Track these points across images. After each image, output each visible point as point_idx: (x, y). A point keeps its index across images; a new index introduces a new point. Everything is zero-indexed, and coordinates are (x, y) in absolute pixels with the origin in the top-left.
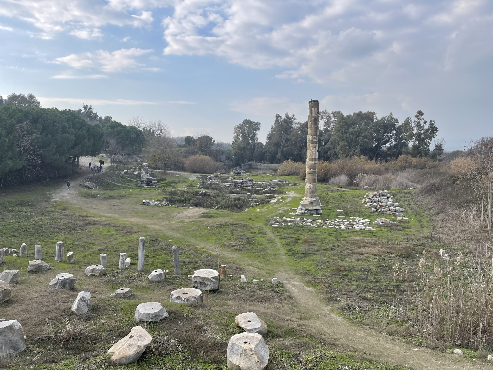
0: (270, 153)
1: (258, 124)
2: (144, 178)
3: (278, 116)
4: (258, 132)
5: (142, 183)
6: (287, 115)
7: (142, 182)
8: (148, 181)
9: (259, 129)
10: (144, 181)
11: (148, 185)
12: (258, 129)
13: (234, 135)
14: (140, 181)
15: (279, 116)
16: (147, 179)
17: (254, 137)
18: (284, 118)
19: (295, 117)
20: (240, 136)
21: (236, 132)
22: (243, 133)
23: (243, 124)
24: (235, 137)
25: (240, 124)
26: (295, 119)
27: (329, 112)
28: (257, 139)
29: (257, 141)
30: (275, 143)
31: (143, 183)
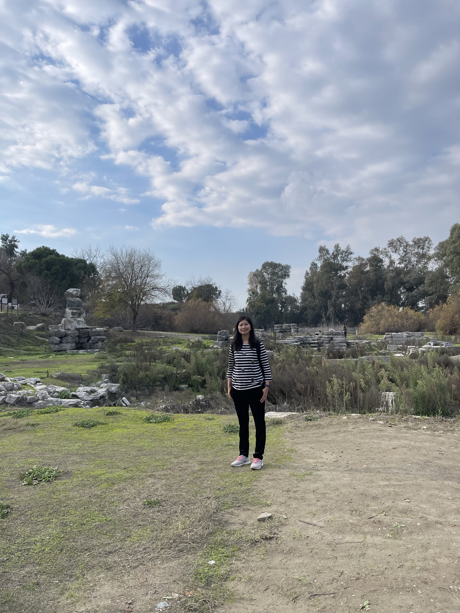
0: (313, 309)
1: (287, 268)
2: (69, 327)
3: (322, 250)
4: (286, 280)
5: (61, 342)
6: (337, 247)
7: (62, 337)
8: (79, 337)
9: (288, 276)
10: (66, 335)
11: (79, 346)
12: (286, 275)
13: (249, 287)
14: (56, 335)
15: (325, 250)
16: (78, 329)
17: (280, 289)
18: (333, 254)
19: (352, 250)
20: (258, 287)
21: (251, 283)
22: (263, 283)
23: (262, 270)
24: (249, 290)
25: (257, 270)
26: (351, 253)
27: (407, 240)
28: (285, 292)
29: (286, 294)
30: (322, 291)
31: (64, 340)
